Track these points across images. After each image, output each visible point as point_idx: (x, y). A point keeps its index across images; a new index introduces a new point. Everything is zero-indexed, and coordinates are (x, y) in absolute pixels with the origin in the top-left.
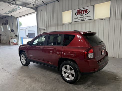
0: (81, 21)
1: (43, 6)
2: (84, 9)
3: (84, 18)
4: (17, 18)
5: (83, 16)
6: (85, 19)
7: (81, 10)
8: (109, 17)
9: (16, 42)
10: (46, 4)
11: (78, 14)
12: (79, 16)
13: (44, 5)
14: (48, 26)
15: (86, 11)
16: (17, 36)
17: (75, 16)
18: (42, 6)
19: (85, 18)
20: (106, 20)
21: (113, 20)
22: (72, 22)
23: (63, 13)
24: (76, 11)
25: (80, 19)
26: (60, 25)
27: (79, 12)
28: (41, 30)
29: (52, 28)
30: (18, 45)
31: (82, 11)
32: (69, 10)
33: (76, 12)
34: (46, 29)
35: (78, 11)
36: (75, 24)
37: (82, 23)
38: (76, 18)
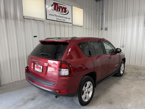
3: (64, 19)
11: (55, 9)
27: (57, 7)
33: (53, 5)
35: (55, 4)
38: (53, 15)
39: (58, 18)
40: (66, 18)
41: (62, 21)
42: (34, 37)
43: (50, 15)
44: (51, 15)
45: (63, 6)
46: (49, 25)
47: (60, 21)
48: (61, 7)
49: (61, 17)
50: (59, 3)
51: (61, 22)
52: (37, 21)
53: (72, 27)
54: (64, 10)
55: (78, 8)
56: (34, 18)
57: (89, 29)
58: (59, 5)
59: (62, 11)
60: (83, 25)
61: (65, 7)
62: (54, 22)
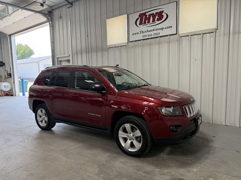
0: (149, 39)
1: (64, 8)
2: (154, 12)
3: (156, 32)
4: (11, 35)
5: (152, 28)
6: (157, 34)
7: (147, 14)
8: (215, 27)
9: (8, 89)
10: (71, 4)
11: (141, 24)
12: (143, 28)
13: (66, 5)
14: (77, 53)
15: (160, 15)
16: (10, 75)
17: (135, 29)
18: (62, 6)
19: (158, 31)
20: (208, 34)
21: (224, 35)
22: (129, 41)
23: (108, 21)
24: (137, 16)
25: (146, 36)
26: (102, 50)
27: (144, 19)
28: (61, 61)
29: (84, 55)
30: (12, 95)
31: (150, 15)
32: (120, 15)
33: (138, 19)
34: (70, 58)
35: (141, 16)
36: (135, 47)
37: (150, 45)
39: (145, 34)
40: (162, 29)
41: (153, 37)
43: (133, 34)
44: (136, 34)
47: (149, 37)
48: (153, 14)
49: (151, 31)
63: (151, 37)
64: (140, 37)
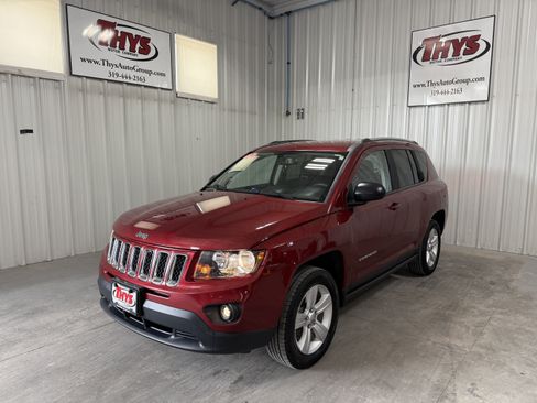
3: (138, 74)
5: (131, 64)
6: (141, 80)
19: (141, 74)
22: (70, 73)
25: (117, 75)
38: (96, 62)
39: (115, 70)
40: (150, 73)
41: (132, 81)
42: (22, 132)
43: (83, 60)
44: (90, 61)
45: (134, 33)
46: (81, 94)
47: (125, 80)
48: (130, 35)
49: (127, 68)
50: (119, 22)
51: (128, 84)
52: (31, 80)
53: (173, 102)
54: (138, 45)
55: (199, 42)
56: (20, 69)
57: (242, 111)
58: (120, 29)
59: (132, 49)
60: (216, 97)
61: (142, 35)
62: (101, 83)
63: (128, 81)
64: (103, 72)
